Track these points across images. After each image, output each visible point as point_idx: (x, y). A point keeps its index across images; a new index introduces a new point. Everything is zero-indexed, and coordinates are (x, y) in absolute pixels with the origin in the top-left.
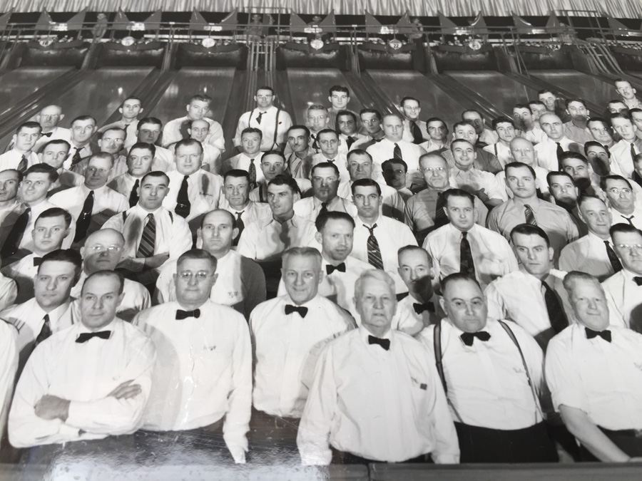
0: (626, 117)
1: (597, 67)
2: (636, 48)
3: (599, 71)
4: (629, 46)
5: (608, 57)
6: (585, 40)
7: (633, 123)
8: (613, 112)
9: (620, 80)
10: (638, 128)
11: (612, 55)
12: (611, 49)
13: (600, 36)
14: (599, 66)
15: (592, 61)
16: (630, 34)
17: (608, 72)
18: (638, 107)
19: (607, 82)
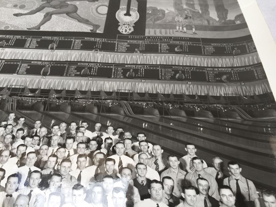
0: (4, 127)
1: (8, 107)
2: (27, 100)
3: (8, 109)
4: (25, 100)
5: (15, 104)
6: (11, 97)
7: (5, 129)
8: (1, 125)
9: (12, 113)
10: (6, 132)
11: (17, 103)
12: (18, 101)
13: (17, 96)
14: (9, 108)
15: (7, 105)
16: (30, 95)
17: (10, 110)
18: (11, 124)
19: (7, 114)
